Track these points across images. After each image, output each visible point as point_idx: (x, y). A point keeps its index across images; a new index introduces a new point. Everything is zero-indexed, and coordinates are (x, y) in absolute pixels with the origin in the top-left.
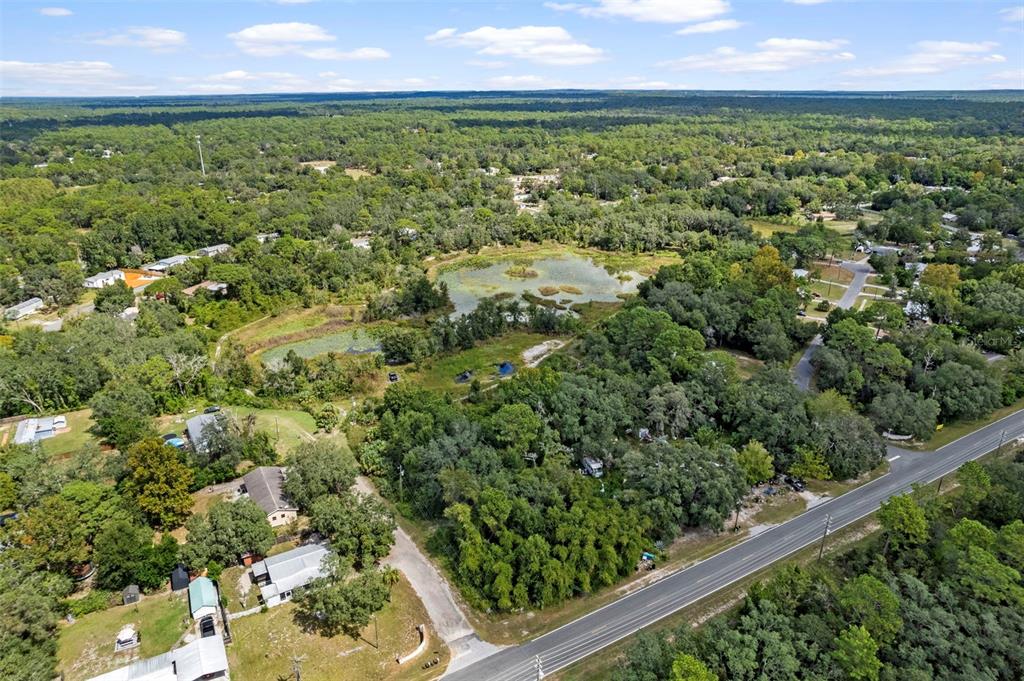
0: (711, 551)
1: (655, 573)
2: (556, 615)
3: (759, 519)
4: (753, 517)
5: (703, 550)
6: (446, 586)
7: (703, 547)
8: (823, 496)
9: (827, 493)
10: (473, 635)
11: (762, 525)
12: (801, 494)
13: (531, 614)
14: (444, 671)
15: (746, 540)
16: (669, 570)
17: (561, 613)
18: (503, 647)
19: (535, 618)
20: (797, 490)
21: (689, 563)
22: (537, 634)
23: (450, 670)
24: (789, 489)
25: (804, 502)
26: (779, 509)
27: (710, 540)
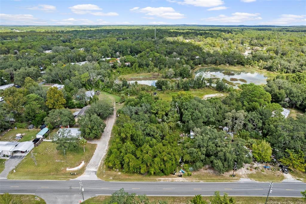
0: (213, 180)
1: (180, 178)
2: (127, 177)
3: (250, 176)
4: (247, 174)
5: (210, 178)
6: (105, 154)
7: (211, 177)
8: (298, 180)
9: (301, 179)
10: (95, 172)
11: (249, 179)
12: (284, 174)
13: (120, 173)
14: (75, 178)
15: (235, 181)
16: (187, 180)
17: (130, 177)
18: (100, 179)
19: (120, 175)
20: (283, 172)
21: (198, 181)
22: (114, 180)
23: (76, 179)
24: (279, 170)
25: (283, 178)
26: (265, 176)
27: (217, 175)
